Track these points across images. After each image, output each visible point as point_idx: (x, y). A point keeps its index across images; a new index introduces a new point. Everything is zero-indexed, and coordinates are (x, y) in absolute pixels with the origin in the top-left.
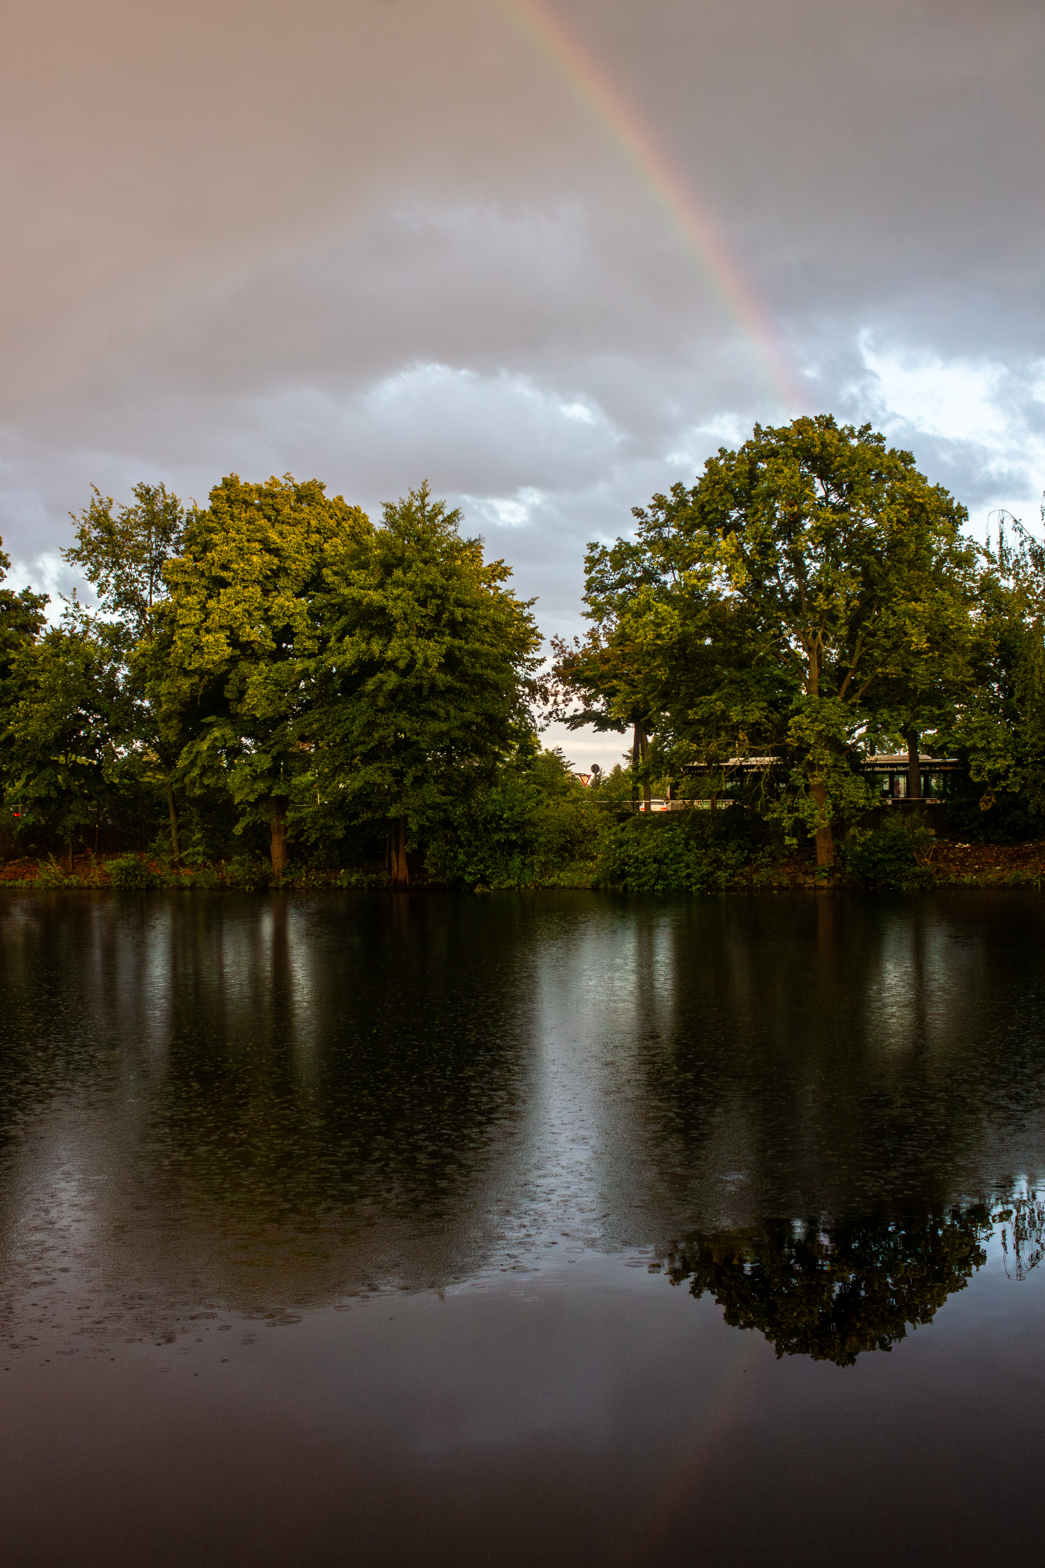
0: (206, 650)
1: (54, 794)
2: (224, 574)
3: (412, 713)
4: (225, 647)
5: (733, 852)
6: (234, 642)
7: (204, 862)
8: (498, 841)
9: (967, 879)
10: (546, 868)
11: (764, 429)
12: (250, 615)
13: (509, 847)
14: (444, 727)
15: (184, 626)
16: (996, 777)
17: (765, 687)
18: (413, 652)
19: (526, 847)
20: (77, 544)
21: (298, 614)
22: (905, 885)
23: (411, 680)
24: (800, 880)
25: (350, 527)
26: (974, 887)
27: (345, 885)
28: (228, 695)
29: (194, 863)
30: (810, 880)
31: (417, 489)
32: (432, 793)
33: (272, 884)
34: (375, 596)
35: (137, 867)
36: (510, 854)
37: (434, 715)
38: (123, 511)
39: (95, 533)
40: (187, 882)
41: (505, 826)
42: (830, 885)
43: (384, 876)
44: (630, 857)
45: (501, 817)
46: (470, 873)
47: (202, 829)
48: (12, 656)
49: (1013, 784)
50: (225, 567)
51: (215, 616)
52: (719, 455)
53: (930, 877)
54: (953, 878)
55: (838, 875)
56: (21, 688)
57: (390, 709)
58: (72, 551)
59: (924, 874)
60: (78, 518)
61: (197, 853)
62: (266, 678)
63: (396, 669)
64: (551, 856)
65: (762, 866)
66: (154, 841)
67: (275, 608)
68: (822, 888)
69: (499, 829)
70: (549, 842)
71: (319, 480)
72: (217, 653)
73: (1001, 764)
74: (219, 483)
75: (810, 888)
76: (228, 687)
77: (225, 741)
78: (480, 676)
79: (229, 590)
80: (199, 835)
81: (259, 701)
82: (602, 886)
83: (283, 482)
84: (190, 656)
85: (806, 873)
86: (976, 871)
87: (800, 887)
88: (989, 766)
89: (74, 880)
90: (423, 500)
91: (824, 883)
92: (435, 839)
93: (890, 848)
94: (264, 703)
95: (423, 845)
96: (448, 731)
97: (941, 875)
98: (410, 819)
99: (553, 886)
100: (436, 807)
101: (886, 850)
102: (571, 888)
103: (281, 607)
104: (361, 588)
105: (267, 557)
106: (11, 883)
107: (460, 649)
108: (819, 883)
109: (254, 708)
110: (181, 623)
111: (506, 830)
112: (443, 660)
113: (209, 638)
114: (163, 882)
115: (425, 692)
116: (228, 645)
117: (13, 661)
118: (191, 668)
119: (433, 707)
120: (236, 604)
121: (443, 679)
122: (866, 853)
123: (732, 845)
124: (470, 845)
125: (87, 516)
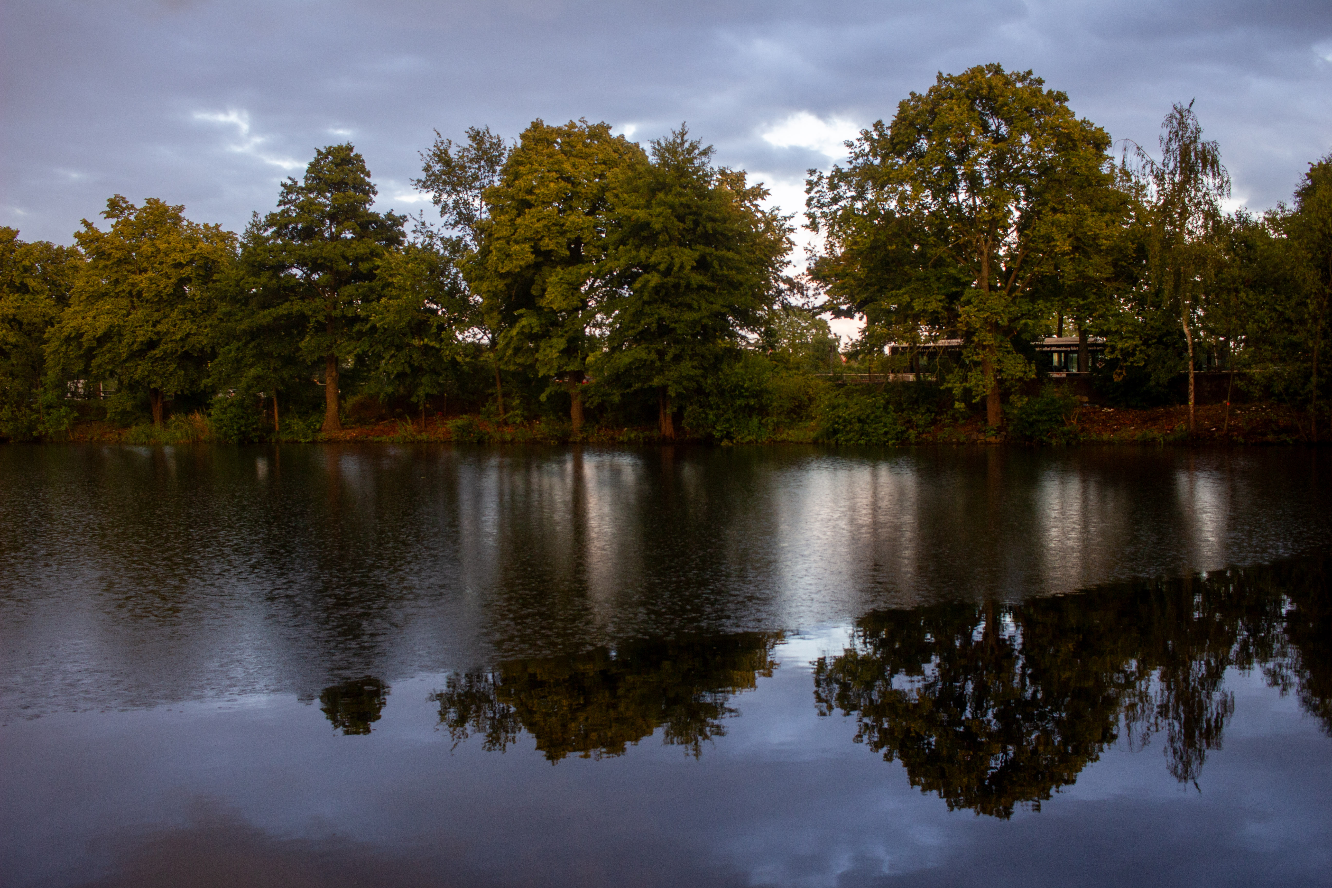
0: (514, 257)
1: (408, 370)
2: (529, 198)
3: (672, 305)
4: (529, 255)
5: (923, 415)
6: (536, 251)
7: (522, 423)
8: (740, 405)
9: (1106, 436)
10: (777, 427)
11: (945, 76)
12: (549, 229)
13: (749, 411)
14: (695, 316)
15: (498, 239)
16: (1127, 354)
17: (943, 283)
18: (672, 258)
19: (763, 411)
20: (423, 176)
21: (586, 228)
22: (1054, 442)
23: (671, 280)
24: (974, 437)
25: (630, 159)
26: (1110, 443)
27: (626, 439)
28: (534, 293)
29: (514, 423)
30: (982, 437)
31: (678, 129)
32: (687, 367)
33: (571, 440)
34: (641, 214)
35: (470, 425)
36: (750, 416)
37: (690, 307)
38: (459, 149)
39: (437, 168)
40: (508, 437)
41: (747, 394)
42: (998, 441)
43: (655, 434)
44: (840, 417)
45: (742, 387)
46: (718, 431)
47: (521, 396)
48: (377, 263)
49: (1138, 360)
50: (530, 192)
51: (521, 231)
52: (910, 97)
53: (1076, 435)
54: (1094, 437)
55: (1004, 433)
56: (383, 289)
57: (655, 301)
58: (419, 181)
59: (1070, 432)
60: (425, 156)
61: (517, 415)
62: (561, 279)
63: (658, 271)
64: (783, 417)
65: (944, 426)
66: (485, 406)
67: (568, 224)
68: (990, 443)
69: (741, 396)
70: (781, 406)
71: (606, 122)
72: (522, 259)
73: (1130, 344)
74: (529, 126)
75: (981, 443)
76: (534, 287)
77: (532, 328)
78: (726, 276)
79: (533, 210)
80: (518, 402)
81: (556, 296)
82: (820, 441)
83: (578, 124)
84: (503, 263)
85: (979, 431)
86: (1114, 430)
87: (974, 443)
88: (1120, 345)
89: (425, 436)
90: (682, 138)
91: (993, 439)
92: (691, 404)
93: (1044, 411)
94: (560, 298)
95: (681, 409)
96: (701, 319)
97: (1084, 434)
98: (670, 388)
99: (783, 441)
100: (690, 378)
101: (1040, 413)
102: (797, 443)
103: (573, 223)
104: (632, 207)
105: (562, 184)
106: (378, 439)
107: (710, 255)
108: (988, 440)
109: (551, 302)
110: (496, 236)
111: (747, 397)
112: (695, 264)
113: (517, 247)
114: (491, 437)
115: (682, 290)
116: (532, 253)
117: (378, 267)
118: (503, 271)
119: (688, 300)
120: (538, 221)
121: (697, 279)
122: (1024, 416)
123: (922, 410)
124: (718, 408)
125: (431, 153)
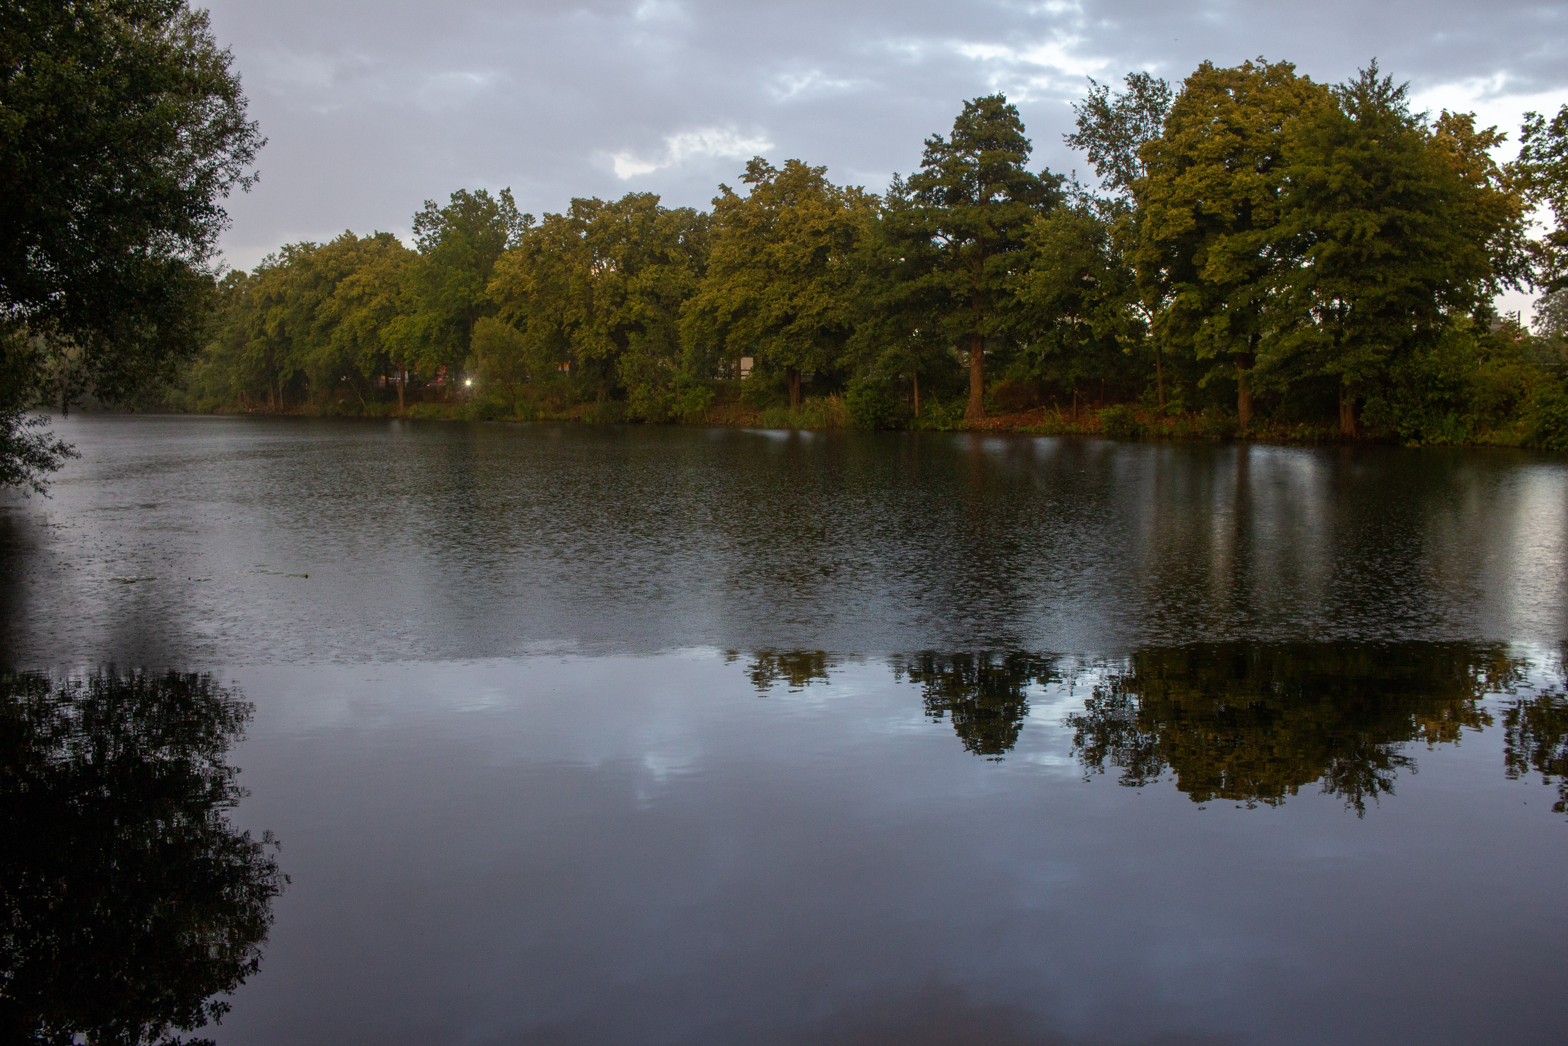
0: (1171, 223)
1: (1057, 351)
2: (1191, 153)
3: (1353, 279)
4: (1189, 219)
6: (1197, 214)
7: (1182, 414)
8: (1432, 399)
10: (1477, 427)
12: (1213, 190)
13: (1445, 406)
14: (1378, 291)
15: (1155, 201)
18: (1353, 223)
19: (1461, 406)
20: (1077, 131)
21: (1255, 188)
23: (1351, 249)
25: (1314, 104)
27: (1299, 436)
28: (1195, 262)
29: (1174, 414)
31: (1366, 68)
32: (1366, 353)
33: (1236, 435)
34: (1316, 172)
35: (1124, 416)
36: (1445, 413)
37: (1374, 281)
38: (1117, 98)
39: (1094, 120)
40: (1166, 430)
41: (1441, 386)
43: (1333, 430)
44: (1552, 415)
45: (1436, 378)
46: (1405, 428)
47: (1183, 384)
48: (1027, 231)
50: (1191, 147)
51: (1180, 192)
56: (1032, 259)
57: (1332, 274)
58: (1073, 136)
60: (1079, 107)
61: (1177, 406)
62: (1225, 247)
63: (1334, 238)
64: (1486, 416)
66: (1141, 394)
67: (1235, 183)
69: (1435, 388)
70: (1485, 401)
71: (1288, 61)
72: (1180, 225)
74: (1196, 69)
76: (1197, 256)
77: (1191, 304)
78: (1420, 244)
79: (1196, 168)
80: (1179, 389)
81: (1217, 268)
82: (1529, 445)
83: (1255, 64)
84: (1158, 228)
89: (1074, 427)
90: (1372, 77)
92: (1373, 395)
94: (1222, 269)
95: (1360, 402)
96: (1385, 295)
98: (1344, 376)
99: (1485, 444)
100: (1371, 365)
102: (1501, 446)
103: (1240, 182)
104: (1308, 164)
105: (1231, 136)
106: (1022, 429)
107: (1401, 218)
109: (1212, 274)
110: (1151, 198)
111: (1442, 390)
112: (1379, 230)
113: (1174, 212)
114: (1146, 430)
115: (1363, 260)
116: (1193, 217)
117: (1029, 234)
118: (1158, 239)
119: (1371, 272)
120: (1200, 180)
121: (1382, 247)
124: (1406, 402)
125: (1086, 104)
